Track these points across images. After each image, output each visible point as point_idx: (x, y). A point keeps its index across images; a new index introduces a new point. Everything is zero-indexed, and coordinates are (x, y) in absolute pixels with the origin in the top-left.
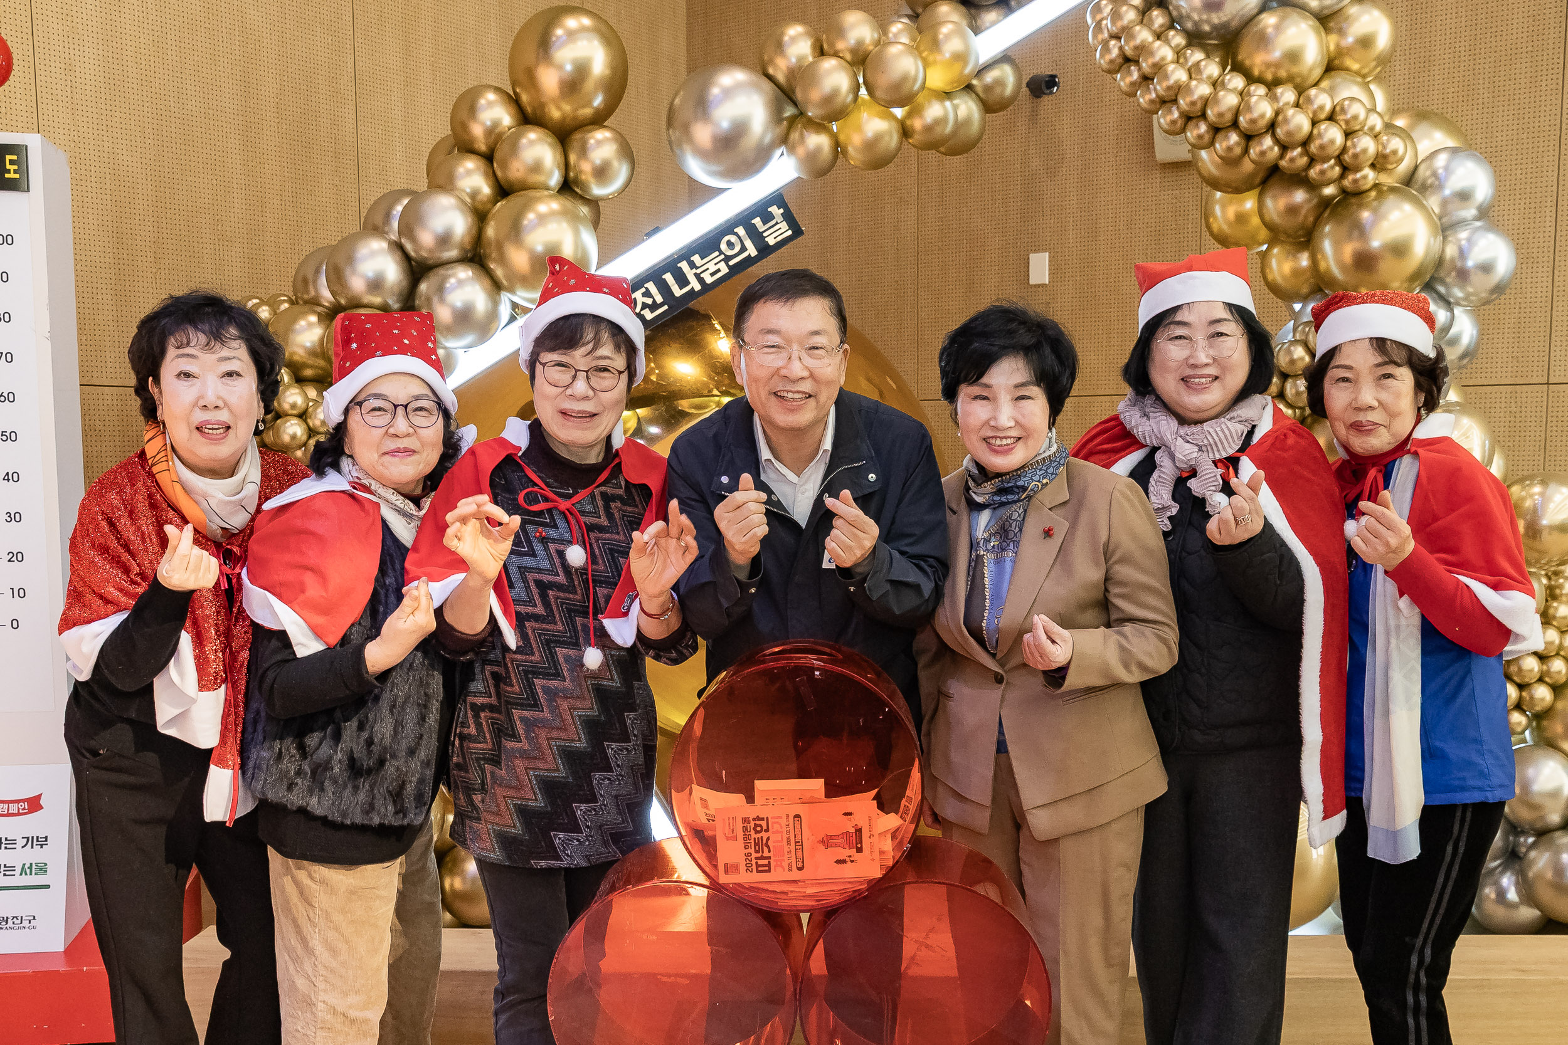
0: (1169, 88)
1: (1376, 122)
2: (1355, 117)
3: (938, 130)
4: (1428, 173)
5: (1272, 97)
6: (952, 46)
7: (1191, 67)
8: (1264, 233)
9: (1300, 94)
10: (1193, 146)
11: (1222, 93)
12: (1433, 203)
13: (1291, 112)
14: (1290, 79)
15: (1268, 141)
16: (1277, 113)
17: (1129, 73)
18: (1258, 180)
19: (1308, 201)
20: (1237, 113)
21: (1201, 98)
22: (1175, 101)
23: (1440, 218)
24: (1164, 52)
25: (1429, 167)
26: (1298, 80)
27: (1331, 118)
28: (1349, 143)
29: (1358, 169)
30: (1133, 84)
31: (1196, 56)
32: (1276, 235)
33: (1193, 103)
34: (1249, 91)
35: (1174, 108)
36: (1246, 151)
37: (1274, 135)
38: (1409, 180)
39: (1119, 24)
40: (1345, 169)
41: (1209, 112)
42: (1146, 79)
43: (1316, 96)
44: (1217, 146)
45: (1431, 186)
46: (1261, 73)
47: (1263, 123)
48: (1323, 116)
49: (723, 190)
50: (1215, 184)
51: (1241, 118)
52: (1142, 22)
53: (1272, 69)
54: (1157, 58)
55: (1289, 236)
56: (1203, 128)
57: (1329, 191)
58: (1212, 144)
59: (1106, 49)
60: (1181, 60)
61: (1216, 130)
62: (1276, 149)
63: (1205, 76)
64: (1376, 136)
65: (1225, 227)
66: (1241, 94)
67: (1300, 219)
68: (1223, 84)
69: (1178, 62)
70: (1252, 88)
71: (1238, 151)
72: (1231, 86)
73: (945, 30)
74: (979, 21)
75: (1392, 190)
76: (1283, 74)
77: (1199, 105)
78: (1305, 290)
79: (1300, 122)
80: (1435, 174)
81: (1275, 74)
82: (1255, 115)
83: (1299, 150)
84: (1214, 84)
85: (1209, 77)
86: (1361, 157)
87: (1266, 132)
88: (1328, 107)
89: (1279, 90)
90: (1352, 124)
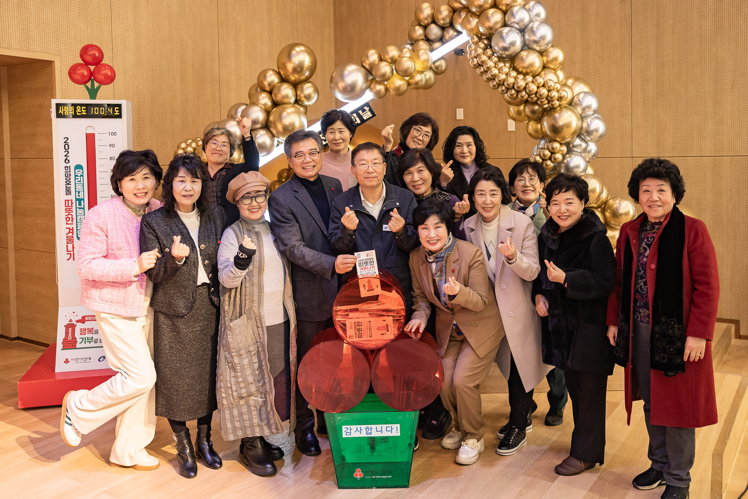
0: (492, 76)
1: (558, 86)
2: (551, 86)
3: (420, 83)
4: (577, 100)
5: (524, 79)
6: (423, 57)
7: (500, 68)
8: (526, 118)
9: (534, 78)
10: (501, 93)
11: (509, 78)
12: (579, 110)
13: (531, 84)
14: (531, 72)
15: (524, 93)
16: (526, 84)
17: (481, 69)
18: (523, 102)
19: (540, 109)
20: (514, 84)
21: (502, 79)
22: (494, 79)
23: (581, 115)
24: (491, 64)
25: (578, 98)
26: (534, 72)
27: (543, 86)
28: (549, 94)
29: (553, 101)
30: (482, 73)
31: (501, 65)
32: (530, 119)
33: (500, 81)
34: (518, 77)
35: (495, 81)
36: (517, 95)
37: (526, 91)
38: (571, 103)
39: (477, 53)
40: (549, 102)
41: (505, 84)
42: (486, 72)
43: (539, 79)
44: (508, 93)
45: (578, 104)
46: (522, 70)
47: (522, 88)
48: (541, 85)
49: (348, 103)
50: (510, 103)
51: (515, 86)
52: (484, 54)
53: (525, 69)
54: (489, 65)
55: (534, 120)
56: (504, 88)
57: (546, 106)
58: (507, 93)
59: (473, 61)
60: (497, 66)
61: (508, 89)
62: (527, 95)
63: (504, 71)
64: (558, 91)
65: (514, 115)
66: (515, 78)
67: (537, 115)
68: (510, 74)
69: (495, 67)
70: (519, 76)
71: (515, 95)
72: (512, 76)
73: (421, 52)
74: (433, 46)
75: (565, 107)
76: (529, 71)
77: (502, 81)
78: (541, 136)
79: (533, 88)
80: (579, 100)
81: (526, 71)
82: (520, 85)
83: (534, 95)
84: (507, 75)
85: (505, 72)
86: (554, 98)
87: (523, 90)
88: (542, 82)
89: (527, 77)
90: (551, 87)
